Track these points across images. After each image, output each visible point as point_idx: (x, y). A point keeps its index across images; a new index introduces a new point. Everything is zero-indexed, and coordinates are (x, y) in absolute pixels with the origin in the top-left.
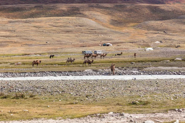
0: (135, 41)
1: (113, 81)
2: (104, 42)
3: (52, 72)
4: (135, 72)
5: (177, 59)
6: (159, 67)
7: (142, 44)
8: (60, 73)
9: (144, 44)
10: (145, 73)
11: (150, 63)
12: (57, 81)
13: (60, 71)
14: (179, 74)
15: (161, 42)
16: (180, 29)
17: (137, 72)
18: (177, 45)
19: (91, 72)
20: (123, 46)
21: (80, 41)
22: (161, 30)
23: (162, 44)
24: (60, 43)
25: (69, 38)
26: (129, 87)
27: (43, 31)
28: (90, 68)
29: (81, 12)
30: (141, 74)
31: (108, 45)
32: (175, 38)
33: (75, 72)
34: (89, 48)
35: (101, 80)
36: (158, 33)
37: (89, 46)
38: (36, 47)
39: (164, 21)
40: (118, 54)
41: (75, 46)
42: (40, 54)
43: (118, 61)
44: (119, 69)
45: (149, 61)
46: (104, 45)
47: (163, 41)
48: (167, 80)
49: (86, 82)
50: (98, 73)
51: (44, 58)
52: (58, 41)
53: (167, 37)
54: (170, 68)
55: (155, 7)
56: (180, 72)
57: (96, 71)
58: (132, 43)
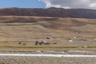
0: (64, 37)
1: (51, 57)
2: (47, 37)
3: (20, 51)
4: (63, 53)
5: (85, 47)
6: (75, 51)
7: (67, 38)
8: (24, 52)
9: (68, 39)
10: (68, 53)
11: (71, 48)
12: (22, 56)
13: (24, 51)
14: (86, 55)
15: (77, 37)
16: (86, 31)
17: (64, 53)
18: (85, 39)
19: (40, 52)
20: (57, 39)
21: (35, 36)
22: (77, 31)
23: (77, 39)
24: (24, 36)
25: (29, 34)
26: (60, 61)
27: (16, 30)
28: (39, 50)
29: (36, 21)
30: (66, 54)
31: (49, 38)
32: (84, 36)
33: (32, 52)
34: (40, 39)
35: (45, 57)
36: (76, 33)
37: (39, 39)
38: (12, 38)
39: (78, 27)
40: (54, 43)
41: (32, 38)
42: (14, 42)
43: (54, 47)
44: (55, 51)
45: (70, 47)
46: (47, 38)
47: (78, 37)
48: (79, 57)
49: (37, 57)
50: (44, 53)
51: (16, 44)
52: (23, 35)
53: (80, 35)
54: (81, 51)
55: (74, 20)
56: (86, 53)
57: (43, 52)
58: (62, 37)
